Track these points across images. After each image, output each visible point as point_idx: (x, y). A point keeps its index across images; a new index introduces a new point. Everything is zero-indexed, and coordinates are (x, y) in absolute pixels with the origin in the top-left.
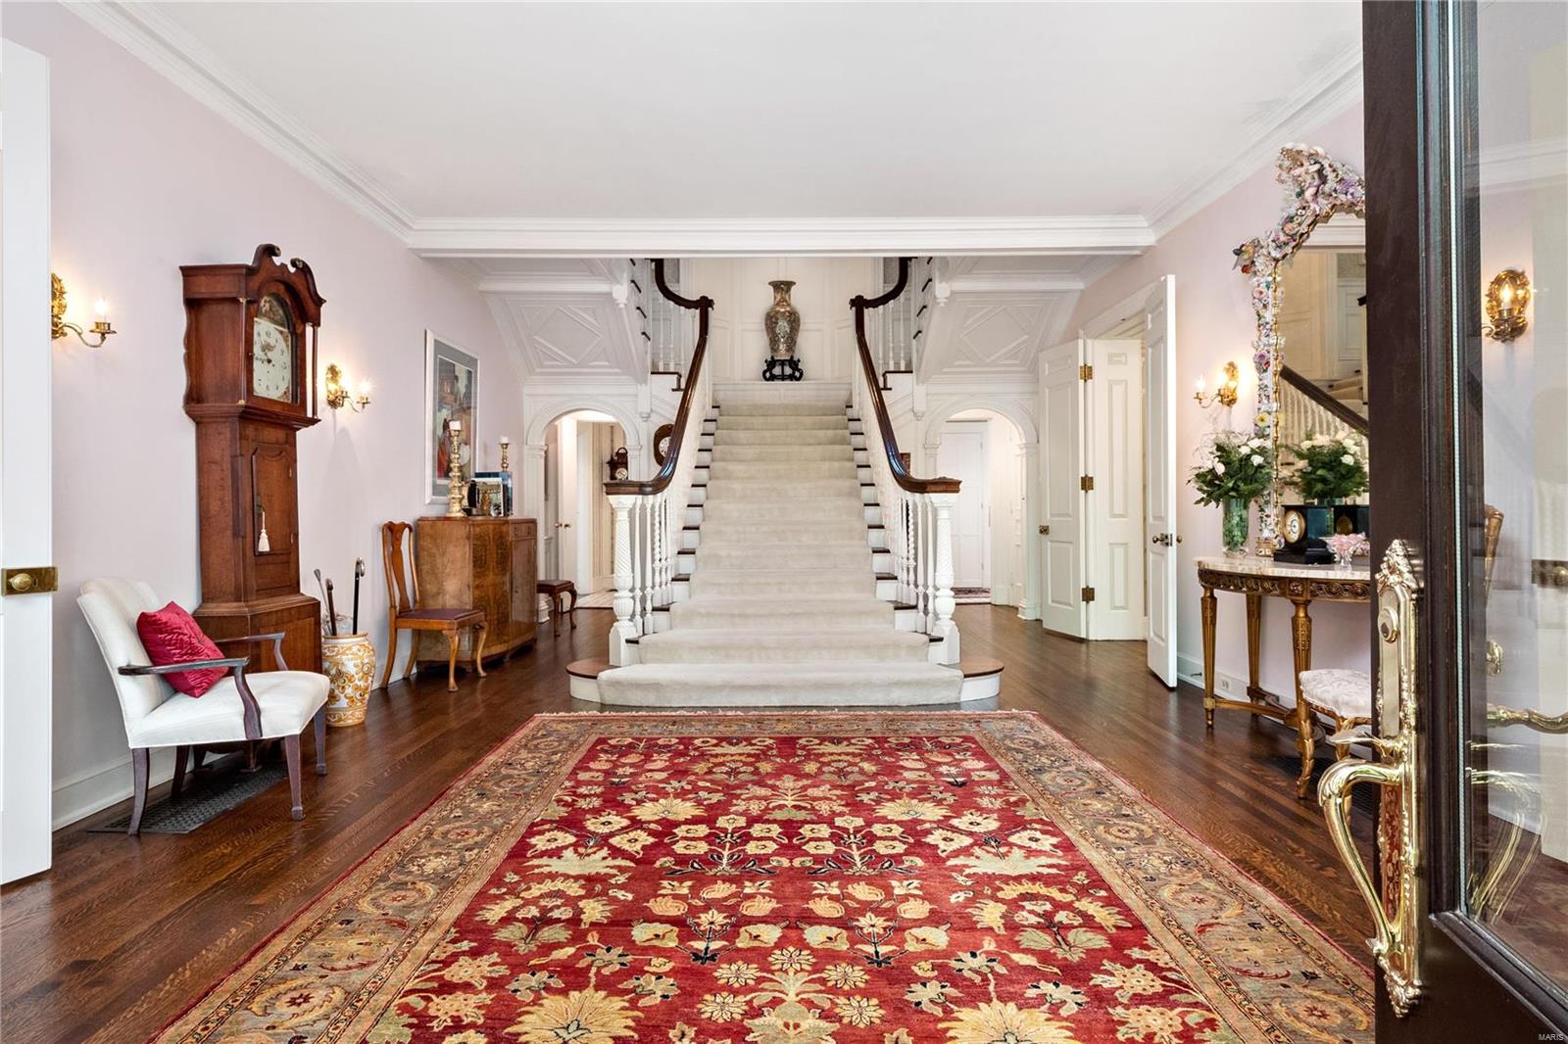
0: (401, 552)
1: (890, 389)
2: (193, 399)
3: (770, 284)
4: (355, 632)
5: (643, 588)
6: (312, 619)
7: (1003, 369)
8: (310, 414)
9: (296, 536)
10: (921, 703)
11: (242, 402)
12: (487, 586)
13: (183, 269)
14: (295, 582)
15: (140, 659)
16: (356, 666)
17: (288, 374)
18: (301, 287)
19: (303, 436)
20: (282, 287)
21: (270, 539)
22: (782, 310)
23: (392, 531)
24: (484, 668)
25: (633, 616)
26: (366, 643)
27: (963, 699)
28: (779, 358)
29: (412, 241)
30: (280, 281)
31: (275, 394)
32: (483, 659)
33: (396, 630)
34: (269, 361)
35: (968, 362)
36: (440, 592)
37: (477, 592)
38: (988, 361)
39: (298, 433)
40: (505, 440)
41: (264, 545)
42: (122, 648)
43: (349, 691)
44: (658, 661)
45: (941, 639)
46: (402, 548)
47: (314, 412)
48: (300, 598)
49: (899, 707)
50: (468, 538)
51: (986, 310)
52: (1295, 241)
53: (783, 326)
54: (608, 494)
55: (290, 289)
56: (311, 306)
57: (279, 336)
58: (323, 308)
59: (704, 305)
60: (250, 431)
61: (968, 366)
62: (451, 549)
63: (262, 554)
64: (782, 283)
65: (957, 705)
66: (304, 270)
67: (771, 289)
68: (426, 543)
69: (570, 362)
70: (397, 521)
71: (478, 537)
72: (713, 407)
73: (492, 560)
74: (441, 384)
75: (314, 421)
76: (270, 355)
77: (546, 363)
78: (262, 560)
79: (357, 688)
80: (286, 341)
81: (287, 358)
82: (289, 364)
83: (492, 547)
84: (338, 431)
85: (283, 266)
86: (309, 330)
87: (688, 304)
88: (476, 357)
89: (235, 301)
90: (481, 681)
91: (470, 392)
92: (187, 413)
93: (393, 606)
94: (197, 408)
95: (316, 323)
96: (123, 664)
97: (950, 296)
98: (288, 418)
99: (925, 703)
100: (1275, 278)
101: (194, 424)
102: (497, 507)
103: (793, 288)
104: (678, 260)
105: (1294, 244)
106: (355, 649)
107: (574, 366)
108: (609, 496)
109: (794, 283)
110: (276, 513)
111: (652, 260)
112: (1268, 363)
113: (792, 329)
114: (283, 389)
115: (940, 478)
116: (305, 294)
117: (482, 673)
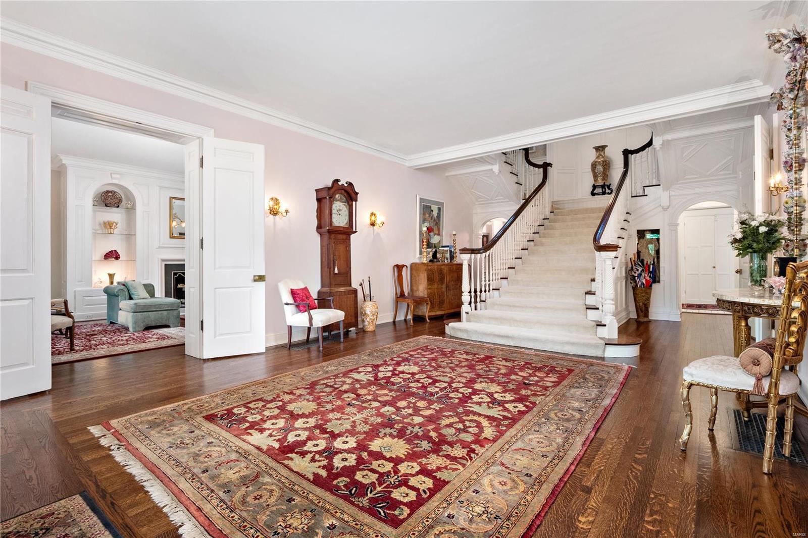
0: (402, 275)
1: (647, 195)
2: (319, 227)
3: (594, 148)
4: (371, 300)
5: (475, 292)
6: (353, 295)
7: (719, 177)
8: (354, 230)
9: (350, 268)
10: (581, 354)
11: (328, 228)
12: (434, 289)
13: (316, 190)
14: (349, 283)
15: (291, 301)
16: (370, 312)
17: (347, 218)
18: (349, 190)
19: (352, 236)
20: (343, 191)
21: (338, 269)
22: (599, 160)
23: (399, 268)
24: (429, 319)
25: (470, 303)
26: (374, 305)
27: (606, 356)
28: (598, 184)
29: (408, 164)
30: (343, 189)
31: (342, 225)
32: (428, 316)
33: (397, 302)
34: (340, 214)
35: (695, 176)
36: (418, 290)
37: (429, 291)
38: (708, 174)
39: (351, 236)
40: (454, 233)
41: (336, 271)
42: (287, 298)
43: (368, 319)
44: (476, 322)
45: (605, 325)
46: (403, 273)
47: (356, 229)
48: (351, 288)
49: (568, 355)
50: (426, 270)
51: (694, 147)
52: (797, 86)
53: (600, 168)
54: (460, 253)
55: (346, 191)
56: (353, 195)
57: (344, 207)
58: (358, 195)
59: (546, 166)
60: (333, 236)
61: (695, 178)
62: (421, 274)
63: (336, 274)
64: (599, 147)
65: (603, 359)
66: (350, 184)
67: (594, 150)
68: (414, 272)
69: (486, 198)
70: (400, 264)
71: (430, 270)
72: (551, 212)
73: (437, 278)
74: (424, 214)
75: (355, 232)
76: (340, 213)
77: (479, 200)
78: (336, 276)
79: (370, 319)
80: (347, 207)
81: (347, 213)
82: (348, 214)
83: (436, 274)
84: (375, 234)
85: (343, 185)
86: (354, 203)
87: (538, 166)
88: (443, 202)
89: (326, 198)
90: (428, 323)
91: (440, 215)
92: (317, 232)
93: (396, 294)
94: (319, 230)
95: (356, 201)
96: (286, 302)
97: (663, 143)
98: (348, 232)
99: (583, 354)
100: (795, 111)
101: (319, 235)
102: (447, 259)
103: (606, 148)
104: (546, 145)
105: (797, 88)
106: (370, 306)
107: (488, 200)
108: (461, 255)
109: (607, 146)
110: (342, 262)
111: (523, 149)
112: (791, 166)
113: (604, 169)
114: (345, 222)
115: (606, 244)
116: (351, 192)
117: (428, 321)
